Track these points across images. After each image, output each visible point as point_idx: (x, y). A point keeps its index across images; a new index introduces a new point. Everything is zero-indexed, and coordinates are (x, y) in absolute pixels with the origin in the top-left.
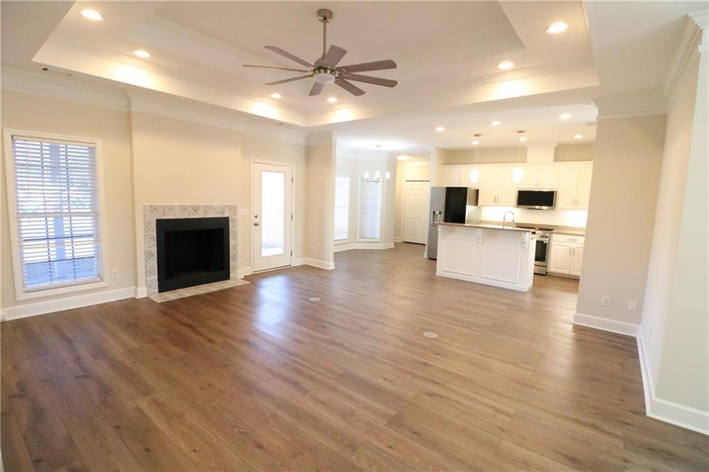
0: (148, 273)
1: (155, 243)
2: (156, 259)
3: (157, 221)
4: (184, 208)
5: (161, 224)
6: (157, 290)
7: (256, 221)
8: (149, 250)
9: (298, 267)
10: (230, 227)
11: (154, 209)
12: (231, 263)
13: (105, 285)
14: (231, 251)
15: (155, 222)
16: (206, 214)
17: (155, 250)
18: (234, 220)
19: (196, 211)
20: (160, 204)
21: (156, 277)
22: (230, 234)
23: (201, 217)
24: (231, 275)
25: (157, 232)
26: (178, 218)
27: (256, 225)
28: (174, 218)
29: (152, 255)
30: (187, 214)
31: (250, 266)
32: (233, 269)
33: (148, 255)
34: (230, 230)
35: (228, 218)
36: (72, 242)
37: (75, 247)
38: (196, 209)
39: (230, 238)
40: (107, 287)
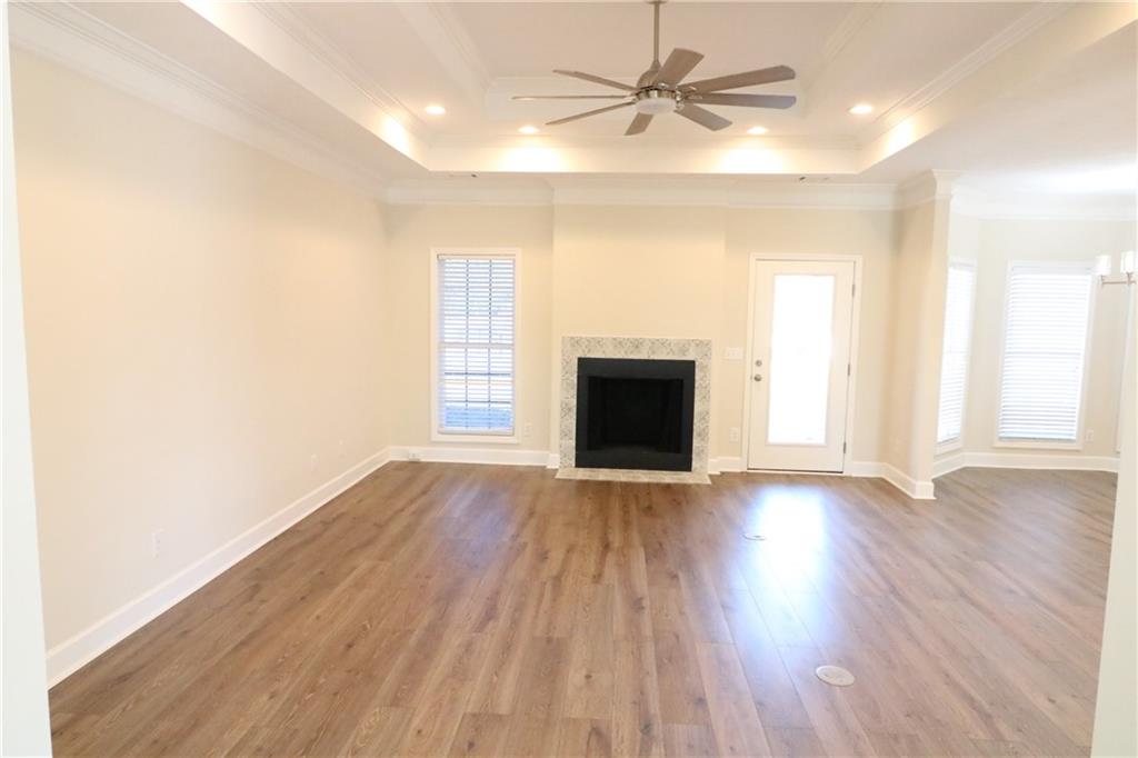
0: (564, 435)
1: (574, 392)
2: (575, 417)
3: (580, 359)
4: (619, 343)
5: (583, 363)
6: (573, 463)
7: (757, 371)
8: (567, 401)
9: (856, 478)
10: (697, 378)
11: (576, 342)
12: (696, 443)
13: (516, 441)
14: (695, 421)
15: (576, 361)
16: (653, 353)
17: (574, 402)
18: (705, 367)
19: (637, 347)
20: (584, 336)
21: (573, 443)
22: (697, 392)
23: (646, 358)
24: (694, 464)
25: (579, 377)
26: (608, 357)
27: (757, 379)
28: (603, 356)
29: (570, 410)
30: (623, 353)
31: (741, 455)
32: (698, 455)
33: (565, 409)
34: (696, 385)
35: (693, 362)
36: (489, 381)
37: (492, 387)
38: (637, 344)
39: (696, 399)
40: (518, 444)
